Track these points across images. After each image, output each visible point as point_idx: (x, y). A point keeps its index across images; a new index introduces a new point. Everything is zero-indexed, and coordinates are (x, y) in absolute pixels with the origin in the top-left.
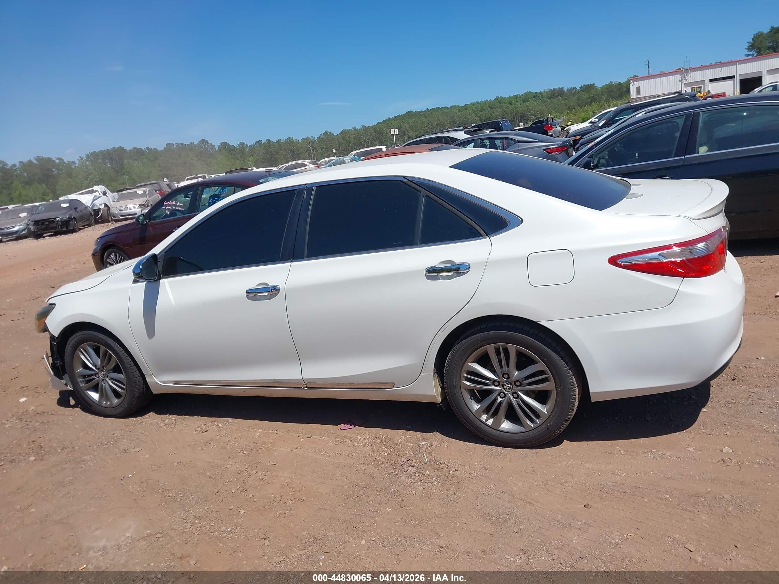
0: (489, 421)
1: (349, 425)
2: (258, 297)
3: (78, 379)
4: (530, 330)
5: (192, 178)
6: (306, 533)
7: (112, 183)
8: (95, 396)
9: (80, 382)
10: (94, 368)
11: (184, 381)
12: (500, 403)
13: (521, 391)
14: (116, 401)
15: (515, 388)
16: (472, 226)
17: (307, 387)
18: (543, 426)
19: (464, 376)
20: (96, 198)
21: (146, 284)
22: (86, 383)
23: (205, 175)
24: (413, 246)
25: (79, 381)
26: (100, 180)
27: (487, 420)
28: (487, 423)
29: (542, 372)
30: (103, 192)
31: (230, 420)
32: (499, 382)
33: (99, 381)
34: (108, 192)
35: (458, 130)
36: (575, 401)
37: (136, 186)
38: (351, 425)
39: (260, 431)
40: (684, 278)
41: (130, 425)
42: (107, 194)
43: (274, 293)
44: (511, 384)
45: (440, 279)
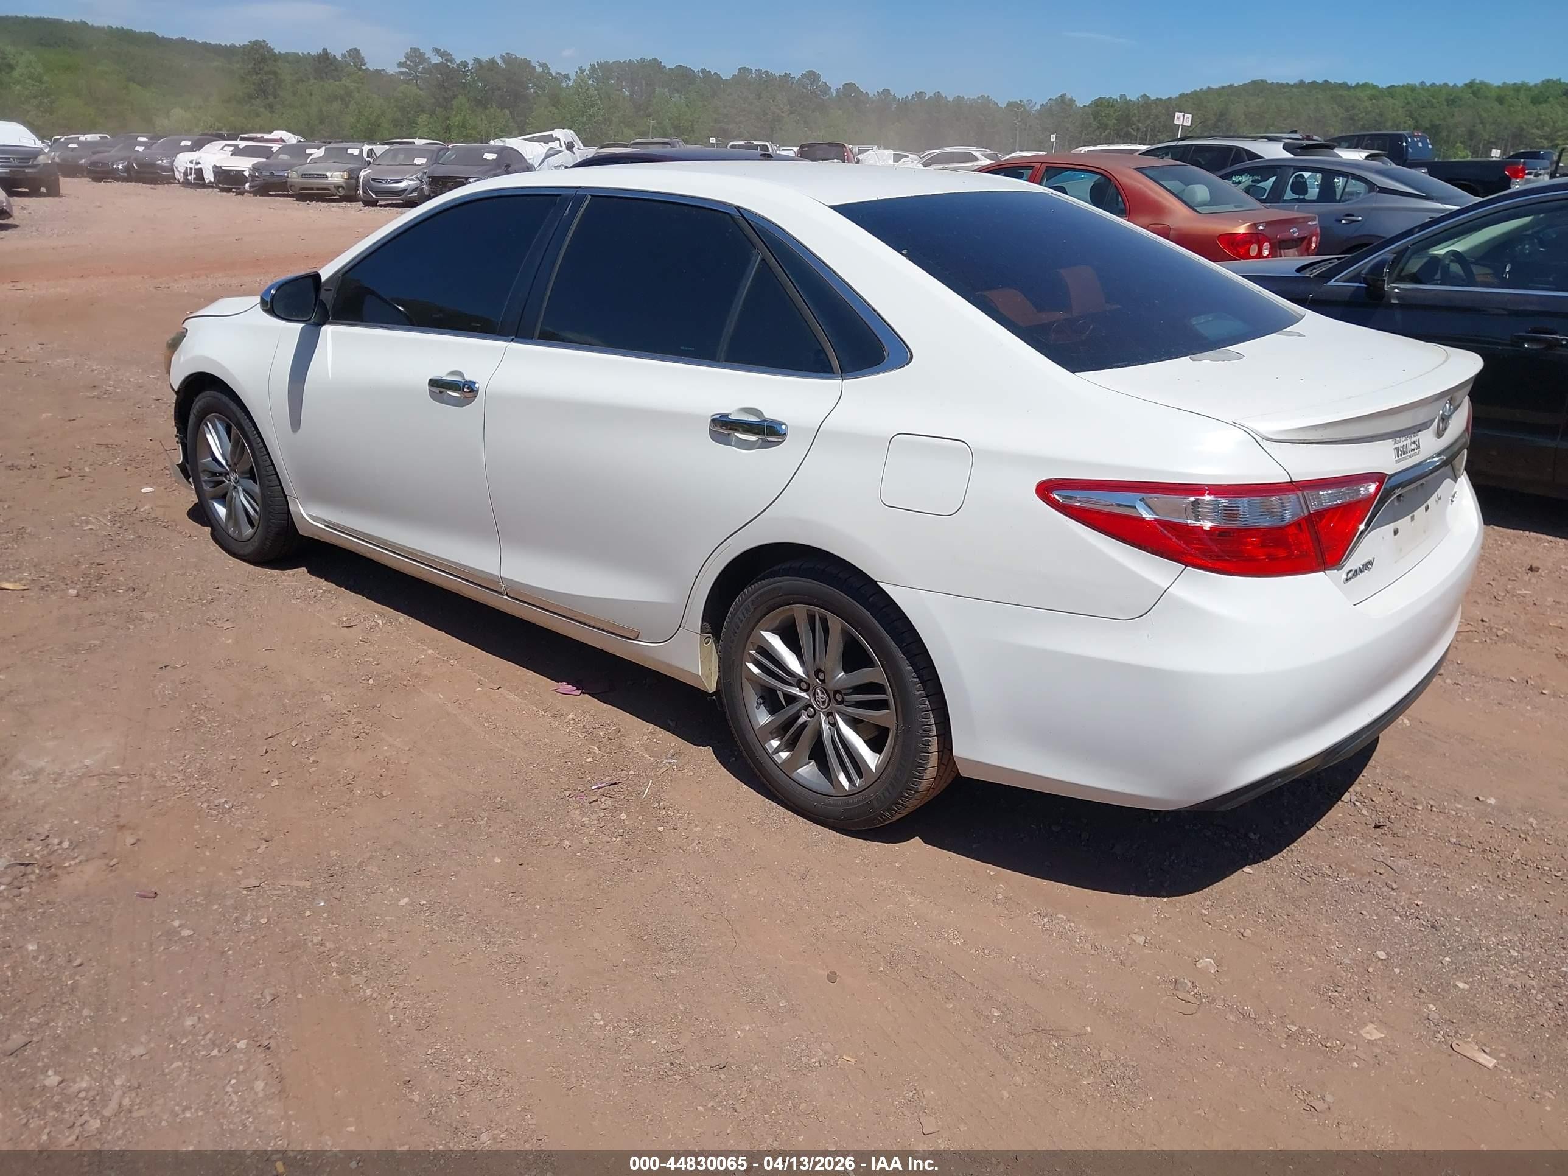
0: (781, 754)
1: (575, 688)
2: (446, 395)
3: (201, 475)
4: (870, 597)
5: (741, 145)
6: (335, 853)
7: (625, 130)
8: (221, 511)
9: (205, 482)
10: (223, 462)
11: (338, 525)
12: (804, 725)
13: (841, 714)
14: (248, 531)
15: (834, 705)
16: (823, 349)
17: (507, 595)
18: (863, 795)
19: (750, 654)
20: (551, 152)
21: (302, 328)
22: (214, 487)
23: (767, 144)
24: (712, 363)
25: (203, 479)
26: (605, 119)
27: (777, 750)
28: (774, 757)
29: (878, 688)
30: (568, 143)
31: (402, 618)
32: (808, 685)
33: (228, 487)
34: (578, 145)
35: (1270, 139)
36: (926, 764)
37: (632, 142)
38: (578, 689)
39: (430, 652)
40: (1186, 566)
41: (256, 580)
42: (574, 149)
43: (467, 395)
44: (828, 695)
45: (733, 444)
